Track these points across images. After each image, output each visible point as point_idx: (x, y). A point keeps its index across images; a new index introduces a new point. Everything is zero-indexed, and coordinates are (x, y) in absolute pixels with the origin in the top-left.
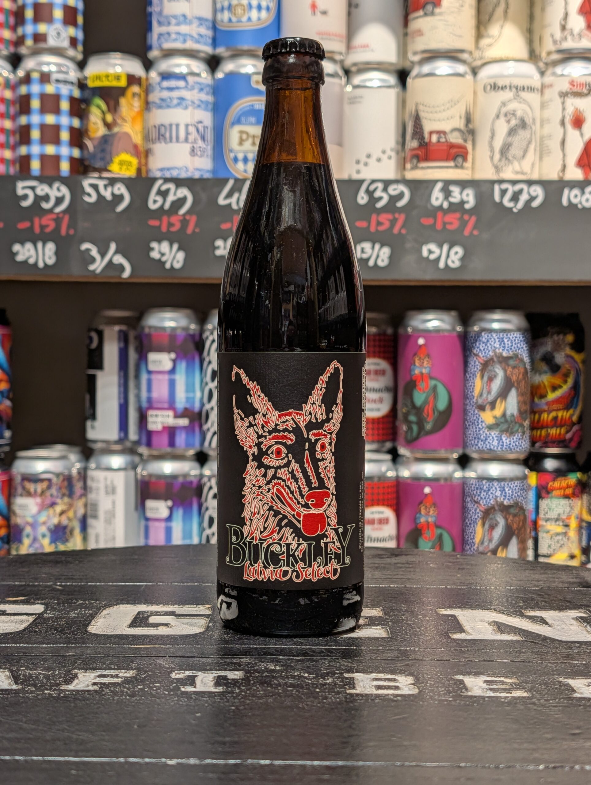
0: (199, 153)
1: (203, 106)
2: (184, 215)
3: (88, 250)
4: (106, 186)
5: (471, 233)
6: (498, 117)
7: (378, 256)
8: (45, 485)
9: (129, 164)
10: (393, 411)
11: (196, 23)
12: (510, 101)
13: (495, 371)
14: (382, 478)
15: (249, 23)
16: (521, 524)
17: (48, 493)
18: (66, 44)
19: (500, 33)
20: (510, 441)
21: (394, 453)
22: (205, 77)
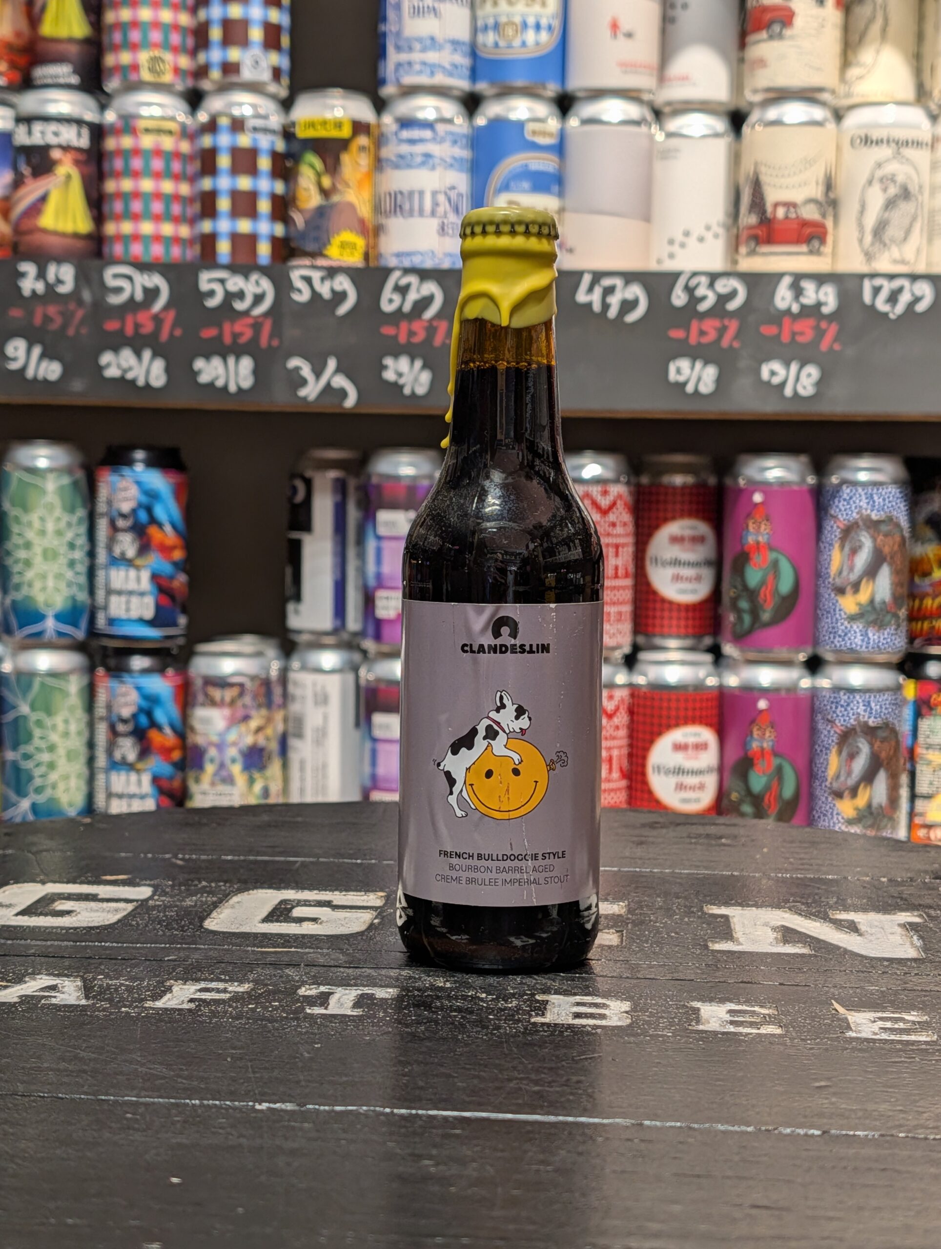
0: (450, 232)
1: (456, 165)
2: (430, 320)
3: (297, 368)
4: (322, 280)
5: (831, 347)
6: (870, 182)
7: (699, 379)
8: (235, 691)
9: (353, 246)
10: (716, 593)
11: (448, 48)
12: (888, 160)
13: (860, 541)
14: (699, 687)
15: (523, 50)
16: (892, 752)
17: (240, 703)
18: (266, 76)
19: (876, 60)
20: (879, 637)
21: (716, 652)
22: (460, 122)
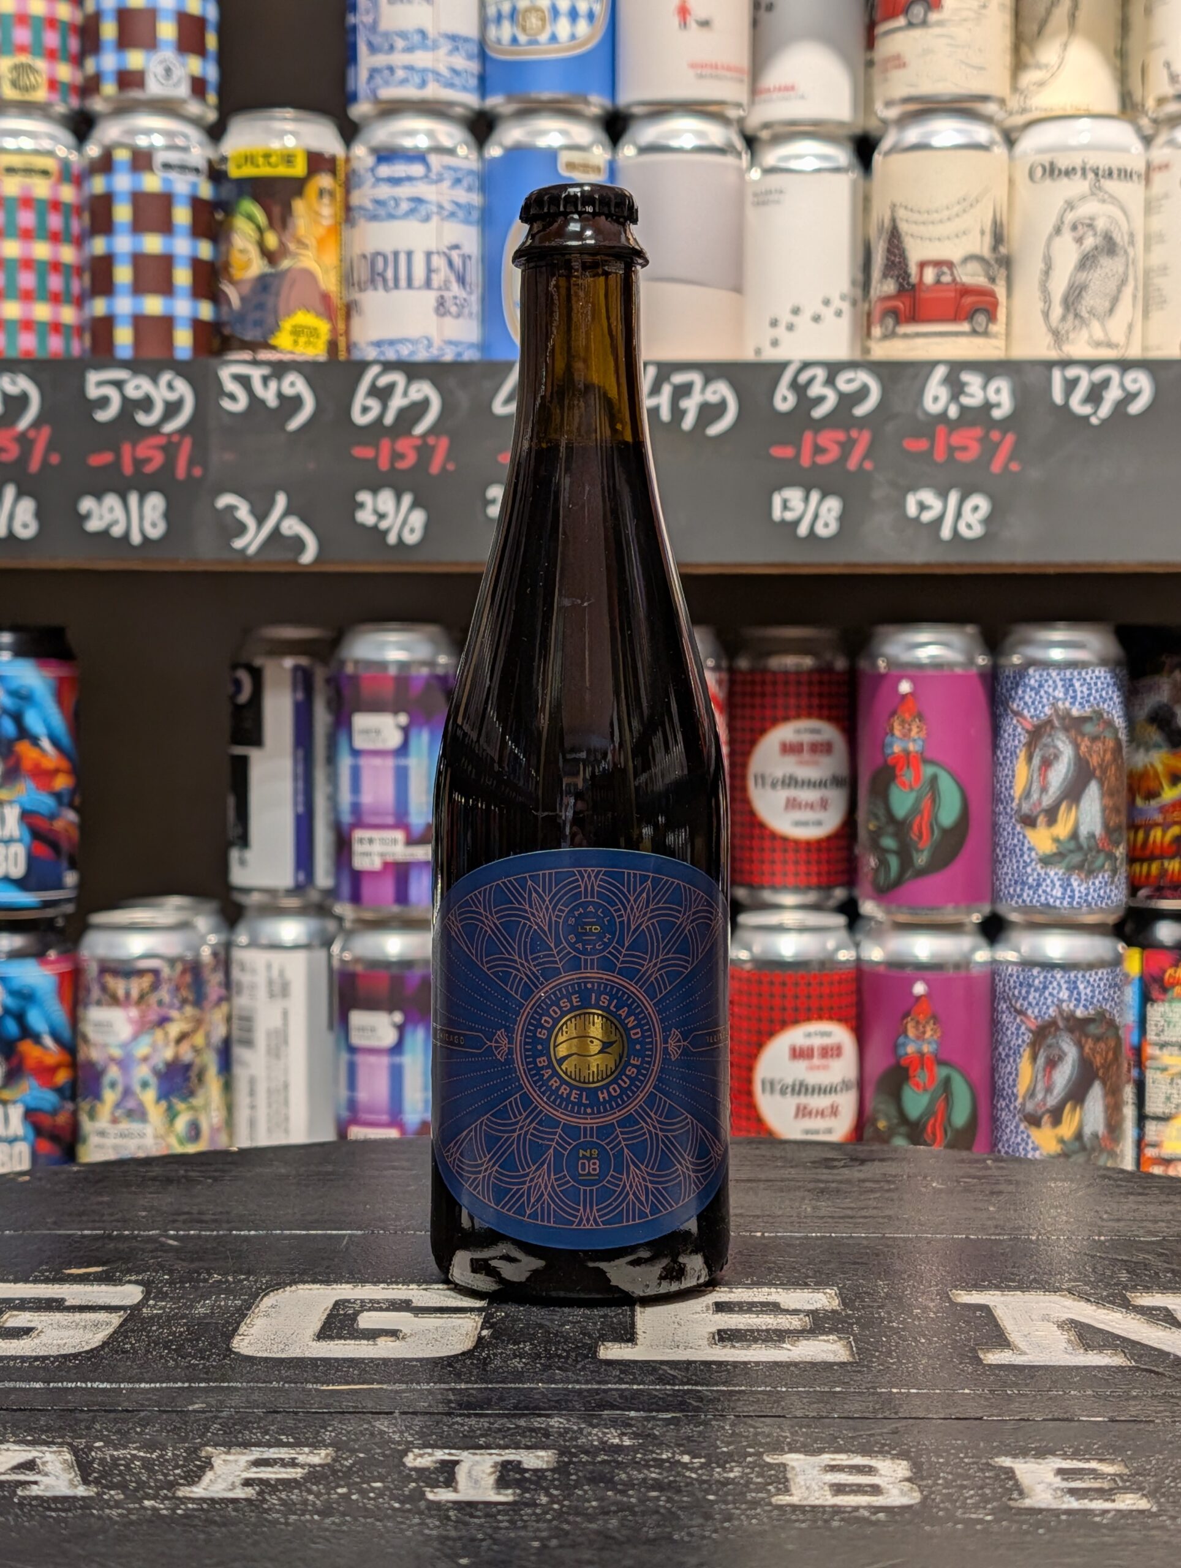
0: (454, 309)
1: (461, 214)
2: (424, 436)
3: (231, 509)
4: (265, 380)
5: (1006, 467)
6: (1058, 231)
7: (816, 516)
8: (146, 981)
9: (314, 332)
10: (849, 825)
11: (445, 47)
12: (1083, 198)
13: (1055, 747)
14: (826, 964)
15: (556, 46)
16: (1111, 1055)
17: (153, 999)
18: (183, 90)
19: (1063, 59)
20: (1088, 889)
21: (850, 911)
22: (466, 155)
